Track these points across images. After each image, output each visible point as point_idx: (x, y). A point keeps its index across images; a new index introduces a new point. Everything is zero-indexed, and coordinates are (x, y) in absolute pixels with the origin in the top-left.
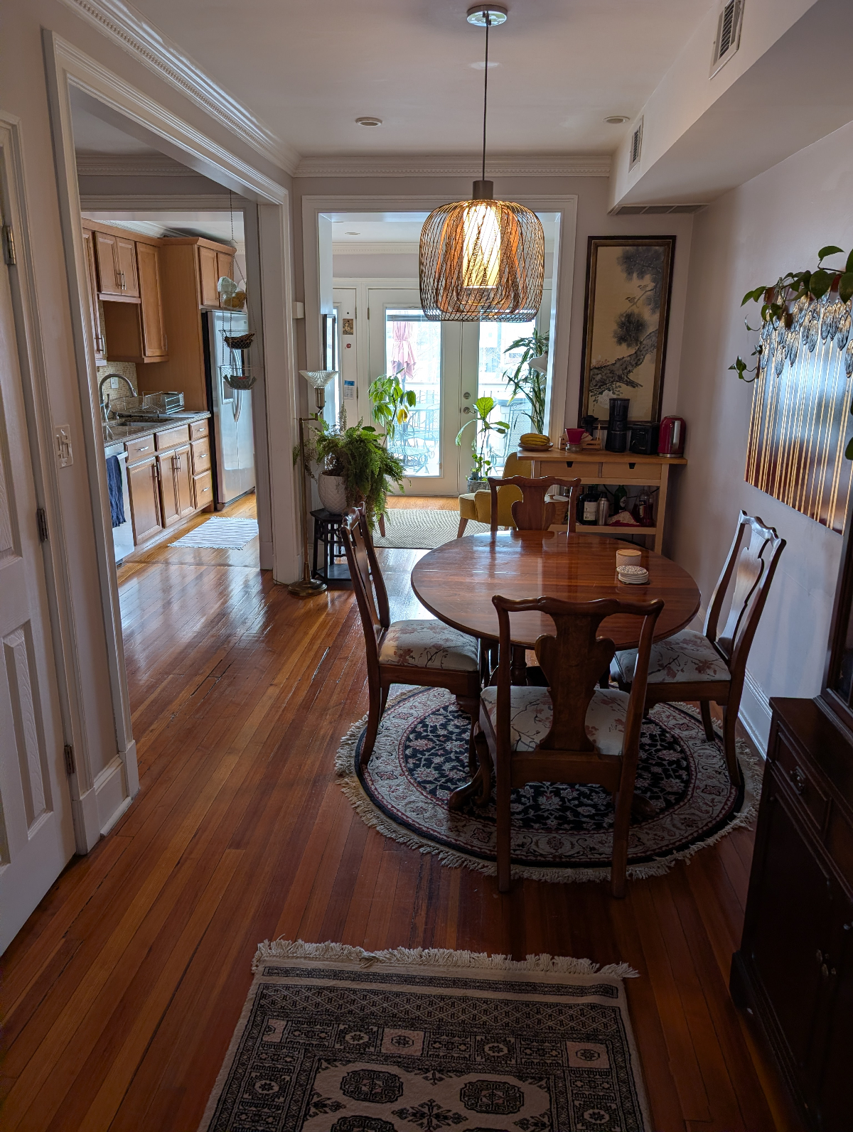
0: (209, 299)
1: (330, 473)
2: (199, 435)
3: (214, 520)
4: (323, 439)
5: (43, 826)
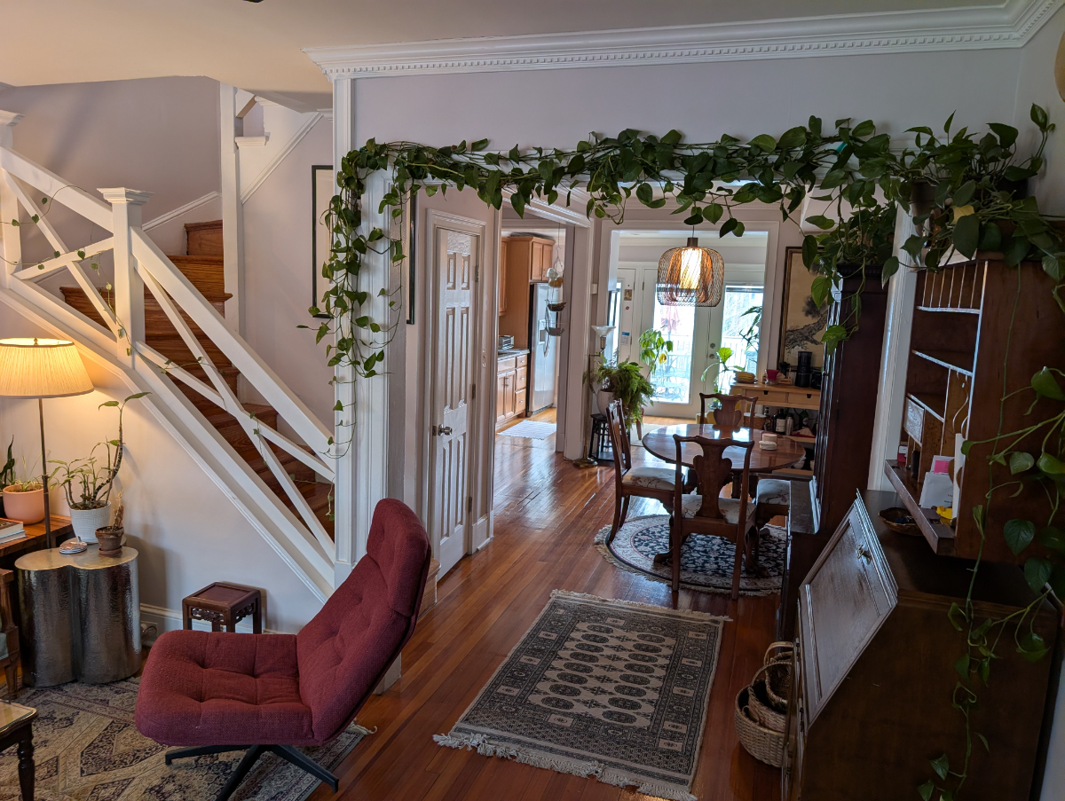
0: (535, 276)
1: (605, 390)
2: (521, 364)
3: (525, 422)
4: (602, 368)
5: (459, 529)
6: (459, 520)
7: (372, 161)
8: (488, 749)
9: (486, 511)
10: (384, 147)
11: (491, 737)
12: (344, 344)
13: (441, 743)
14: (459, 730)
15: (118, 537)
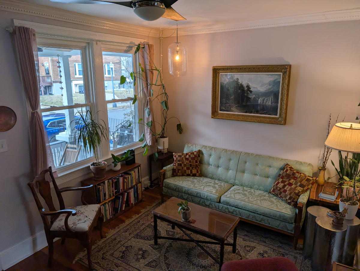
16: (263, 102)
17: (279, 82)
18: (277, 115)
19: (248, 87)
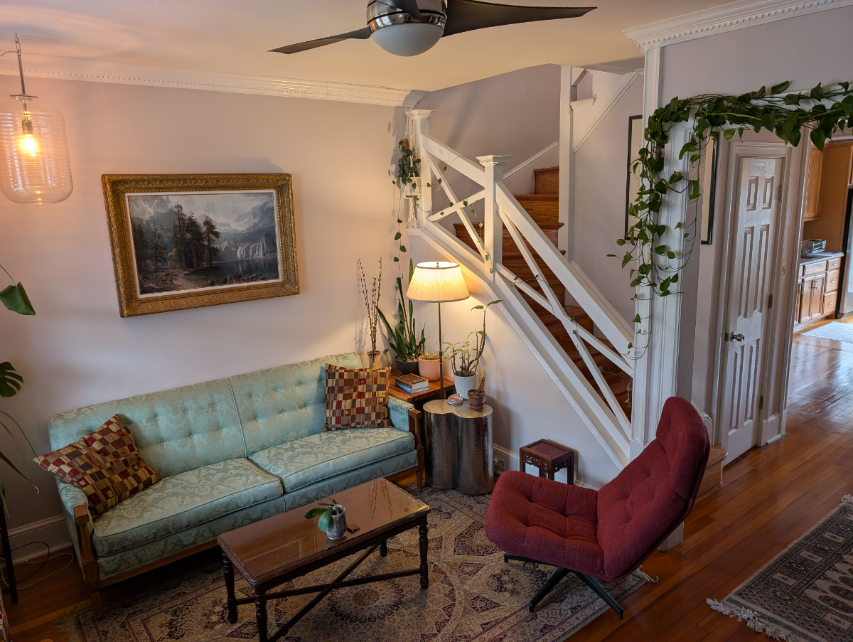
2: (833, 267)
3: (834, 324)
5: (749, 424)
6: (749, 415)
7: (675, 115)
8: (759, 626)
9: (778, 409)
10: (686, 102)
11: (763, 616)
12: (644, 269)
13: (714, 607)
14: (732, 601)
15: (481, 398)
16: (247, 255)
17: (272, 209)
18: (277, 277)
19: (208, 223)
